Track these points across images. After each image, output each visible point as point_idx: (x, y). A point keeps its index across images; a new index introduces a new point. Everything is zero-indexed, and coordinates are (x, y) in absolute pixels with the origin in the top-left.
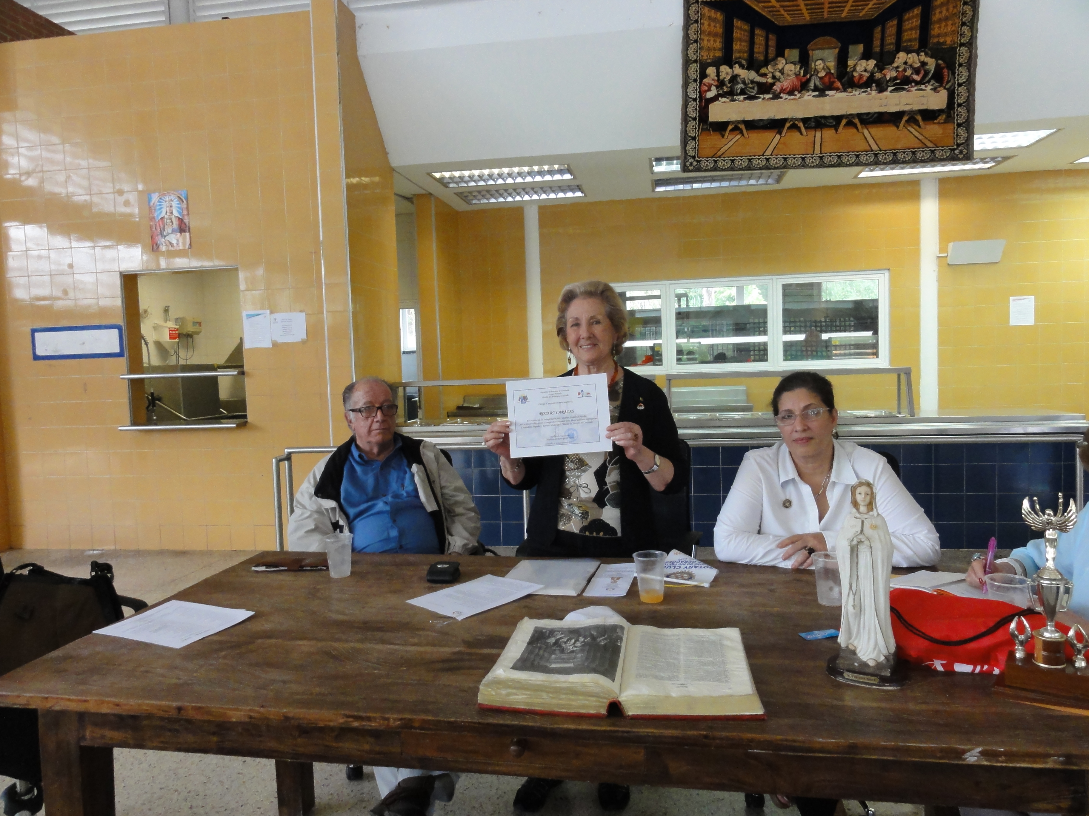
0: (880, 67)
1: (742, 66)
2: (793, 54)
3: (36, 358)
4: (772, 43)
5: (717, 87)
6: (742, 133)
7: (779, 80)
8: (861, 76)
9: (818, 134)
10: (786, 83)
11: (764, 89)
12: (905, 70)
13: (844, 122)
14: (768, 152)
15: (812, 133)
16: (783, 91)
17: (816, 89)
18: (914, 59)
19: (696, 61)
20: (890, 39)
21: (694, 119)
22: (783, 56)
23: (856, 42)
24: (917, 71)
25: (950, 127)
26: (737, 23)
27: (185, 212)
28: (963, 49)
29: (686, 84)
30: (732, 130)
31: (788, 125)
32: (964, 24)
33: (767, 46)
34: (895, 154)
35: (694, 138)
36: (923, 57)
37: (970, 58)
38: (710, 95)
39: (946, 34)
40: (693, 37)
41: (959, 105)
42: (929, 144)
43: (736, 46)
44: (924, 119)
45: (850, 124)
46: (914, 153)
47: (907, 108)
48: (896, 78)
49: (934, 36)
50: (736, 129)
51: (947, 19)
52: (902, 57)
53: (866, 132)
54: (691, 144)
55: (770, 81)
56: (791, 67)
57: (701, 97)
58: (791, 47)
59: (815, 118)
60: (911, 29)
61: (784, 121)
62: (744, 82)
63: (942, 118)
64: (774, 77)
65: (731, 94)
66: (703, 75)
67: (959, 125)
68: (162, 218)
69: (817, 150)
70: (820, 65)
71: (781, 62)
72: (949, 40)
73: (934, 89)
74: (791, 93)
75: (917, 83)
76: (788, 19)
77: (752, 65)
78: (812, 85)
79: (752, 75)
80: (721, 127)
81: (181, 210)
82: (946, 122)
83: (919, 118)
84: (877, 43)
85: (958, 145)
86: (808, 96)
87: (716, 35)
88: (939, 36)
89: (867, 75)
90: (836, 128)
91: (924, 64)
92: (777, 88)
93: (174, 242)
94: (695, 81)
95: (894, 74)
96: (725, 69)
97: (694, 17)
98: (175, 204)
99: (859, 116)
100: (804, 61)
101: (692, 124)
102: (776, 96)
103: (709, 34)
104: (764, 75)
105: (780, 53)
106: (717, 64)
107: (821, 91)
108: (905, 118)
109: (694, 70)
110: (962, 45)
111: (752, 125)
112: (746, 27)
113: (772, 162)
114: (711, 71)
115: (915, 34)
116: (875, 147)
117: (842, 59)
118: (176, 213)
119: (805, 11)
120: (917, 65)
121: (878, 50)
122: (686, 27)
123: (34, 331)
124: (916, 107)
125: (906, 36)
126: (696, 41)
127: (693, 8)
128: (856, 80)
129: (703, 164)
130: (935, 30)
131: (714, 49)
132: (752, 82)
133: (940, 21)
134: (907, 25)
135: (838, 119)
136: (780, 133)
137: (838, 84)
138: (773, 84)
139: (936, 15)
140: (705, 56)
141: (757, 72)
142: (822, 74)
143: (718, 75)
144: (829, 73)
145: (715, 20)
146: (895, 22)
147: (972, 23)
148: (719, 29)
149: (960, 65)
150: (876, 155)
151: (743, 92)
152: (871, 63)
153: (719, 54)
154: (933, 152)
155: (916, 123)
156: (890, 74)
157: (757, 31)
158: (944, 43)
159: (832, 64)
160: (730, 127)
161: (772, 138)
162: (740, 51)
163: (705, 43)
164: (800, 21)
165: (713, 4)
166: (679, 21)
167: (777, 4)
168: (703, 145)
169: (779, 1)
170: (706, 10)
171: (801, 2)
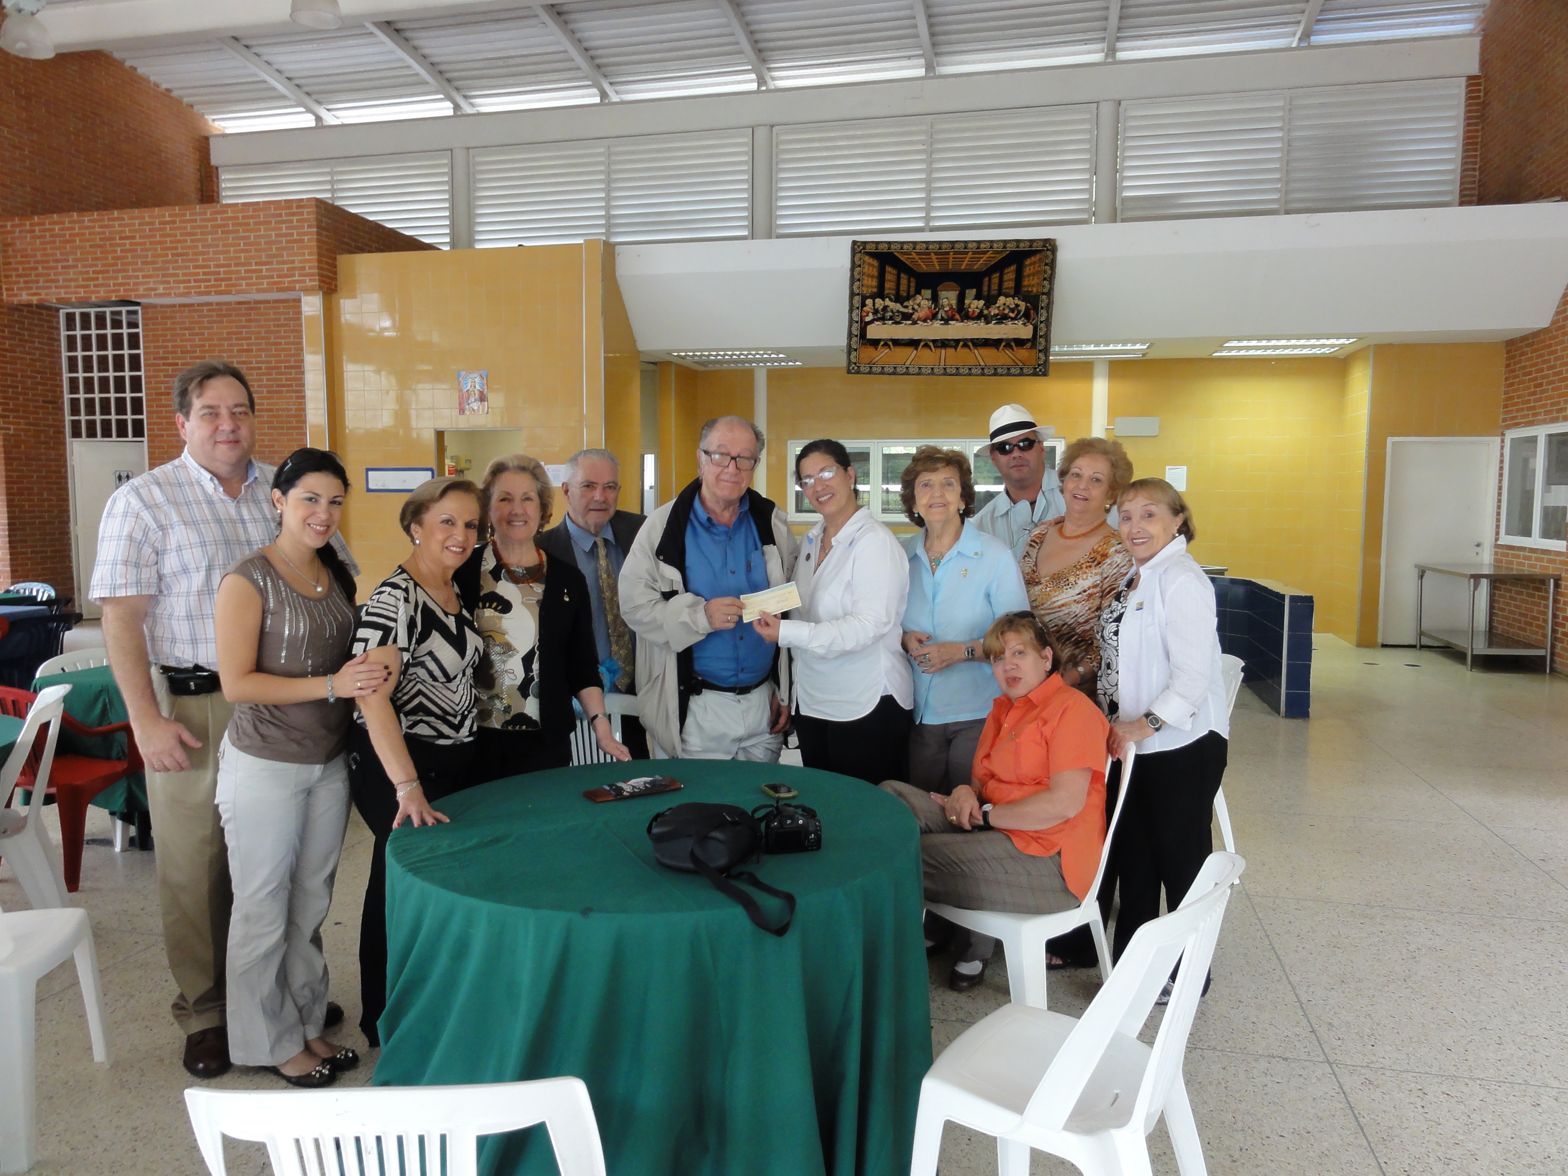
0: (987, 306)
1: (891, 300)
2: (927, 293)
3: (369, 490)
4: (913, 284)
5: (873, 314)
6: (889, 347)
7: (917, 311)
8: (974, 312)
9: (943, 351)
10: (922, 313)
11: (906, 317)
12: (1004, 309)
13: (961, 343)
14: (908, 363)
15: (938, 350)
16: (919, 319)
17: (942, 319)
18: (1010, 302)
19: (858, 294)
20: (995, 287)
21: (856, 336)
22: (920, 294)
23: (971, 287)
24: (1012, 310)
25: (1034, 352)
26: (888, 269)
27: (485, 387)
28: (1044, 297)
29: (851, 311)
30: (883, 345)
31: (922, 344)
32: (1045, 279)
33: (909, 286)
34: (995, 369)
35: (856, 350)
36: (1017, 301)
37: (1049, 304)
38: (868, 319)
39: (1033, 286)
40: (857, 277)
41: (1041, 337)
42: (1020, 364)
43: (887, 285)
44: (1017, 345)
45: (965, 345)
46: (1009, 369)
47: (1004, 337)
48: (997, 315)
49: (1025, 286)
50: (886, 345)
51: (1034, 274)
52: (1002, 300)
53: (976, 351)
54: (854, 354)
55: (911, 311)
56: (926, 302)
57: (861, 320)
58: (927, 288)
59: (941, 340)
60: (1009, 280)
61: (919, 341)
62: (892, 311)
63: (1029, 345)
64: (913, 309)
65: (883, 319)
66: (864, 305)
67: (1040, 351)
68: (468, 391)
69: (942, 363)
70: (945, 302)
71: (919, 298)
72: (1035, 290)
73: (1024, 324)
74: (925, 321)
75: (1013, 319)
76: (924, 268)
77: (899, 299)
78: (939, 316)
79: (898, 307)
80: (875, 343)
81: (482, 385)
82: (1031, 348)
83: (1013, 344)
84: (985, 288)
85: (1039, 365)
86: (937, 324)
87: (872, 277)
88: (1028, 286)
89: (978, 311)
90: (956, 348)
91: (1017, 306)
92: (915, 316)
93: (476, 408)
94: (858, 308)
95: (997, 312)
96: (878, 301)
97: (858, 263)
98: (478, 380)
99: (972, 340)
100: (935, 299)
101: (854, 339)
102: (915, 323)
103: (868, 276)
104: (906, 307)
105: (918, 292)
106: (873, 297)
107: (946, 321)
108: (1003, 344)
109: (857, 300)
110: (1043, 294)
111: (897, 343)
112: (895, 272)
113: (911, 370)
114: (869, 302)
115: (1011, 284)
116: (982, 363)
117: (961, 299)
118: (478, 387)
119: (936, 264)
120: (1013, 306)
121: (986, 293)
122: (852, 270)
123: (368, 470)
124: (1011, 337)
125: (1006, 285)
126: (859, 280)
127: (858, 256)
128: (970, 314)
129: (862, 369)
130: (1026, 282)
131: (872, 287)
132: (898, 311)
133: (1029, 276)
134: (1006, 277)
135: (957, 341)
136: (917, 349)
137: (958, 316)
138: (912, 314)
139: (1027, 271)
140: (866, 291)
141: (902, 304)
142: (947, 309)
143: (874, 305)
144: (951, 308)
145: (873, 266)
146: (998, 275)
147: (1051, 279)
148: (875, 272)
149: (1042, 308)
150: (983, 369)
151: (891, 318)
152: (982, 303)
153: (875, 290)
154: (1021, 369)
155: (1011, 347)
156: (994, 311)
157: (902, 275)
158: (1032, 291)
159: (954, 302)
160: (882, 343)
161: (910, 354)
162: (890, 289)
163: (865, 282)
164: (931, 270)
165: (871, 255)
166: (848, 264)
167: (917, 257)
168: (862, 355)
169: (918, 254)
170: (867, 258)
171: (934, 257)
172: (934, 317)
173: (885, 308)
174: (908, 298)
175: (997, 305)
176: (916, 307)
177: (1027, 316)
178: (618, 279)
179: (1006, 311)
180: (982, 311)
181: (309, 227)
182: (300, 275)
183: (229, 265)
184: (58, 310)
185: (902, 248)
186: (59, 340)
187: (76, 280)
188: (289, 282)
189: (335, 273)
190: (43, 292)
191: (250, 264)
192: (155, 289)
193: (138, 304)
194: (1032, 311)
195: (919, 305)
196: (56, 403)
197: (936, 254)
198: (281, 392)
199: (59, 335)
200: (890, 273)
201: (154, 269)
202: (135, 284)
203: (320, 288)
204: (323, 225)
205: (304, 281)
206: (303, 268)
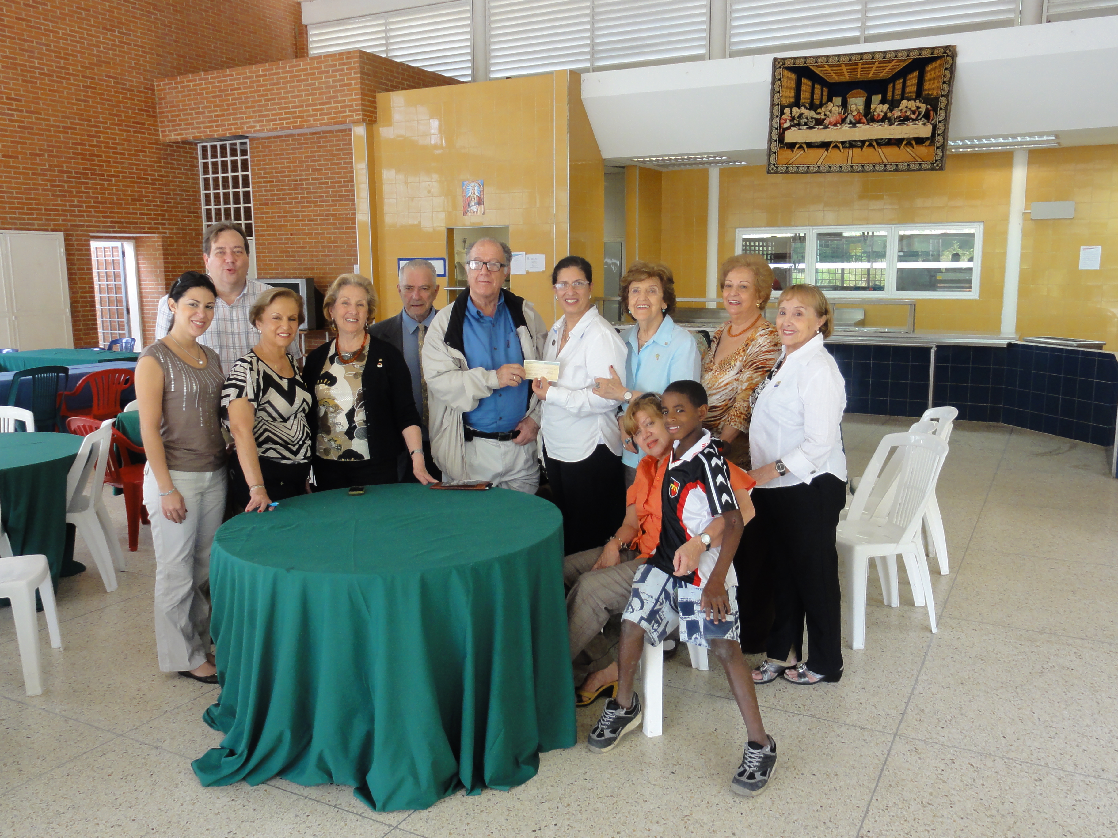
0: (891, 110)
1: (806, 108)
2: (838, 100)
4: (825, 93)
5: (790, 121)
6: (804, 149)
7: (828, 117)
8: (879, 115)
9: (851, 151)
10: (832, 119)
11: (819, 122)
12: (906, 112)
13: (867, 143)
14: (820, 163)
15: (847, 150)
16: (830, 123)
17: (851, 123)
18: (912, 105)
19: (778, 104)
20: (898, 92)
22: (831, 101)
23: (877, 93)
24: (914, 112)
25: (932, 149)
26: (804, 81)
27: (481, 192)
28: (943, 99)
29: (771, 119)
30: (798, 148)
31: (832, 145)
32: (944, 82)
33: (822, 95)
34: (897, 165)
35: (775, 153)
36: (918, 103)
37: (947, 104)
38: (786, 126)
39: (933, 89)
40: (777, 89)
41: (939, 135)
42: (919, 160)
43: (803, 95)
44: (917, 143)
45: (871, 145)
46: (908, 165)
47: (906, 136)
48: (900, 117)
49: (926, 90)
50: (801, 147)
51: (934, 79)
52: (904, 103)
53: (880, 150)
54: (773, 156)
55: (823, 117)
56: (837, 108)
57: (780, 127)
58: (837, 96)
59: (849, 141)
60: (912, 85)
61: (830, 143)
62: (807, 118)
63: (927, 143)
64: (825, 115)
65: (799, 125)
67: (938, 148)
68: (470, 196)
69: (850, 162)
70: (854, 107)
71: (830, 105)
72: (935, 93)
73: (924, 124)
74: (835, 125)
75: (913, 120)
76: (835, 78)
77: (813, 107)
78: (848, 120)
79: (812, 114)
80: (792, 146)
81: (479, 191)
82: (930, 145)
83: (913, 142)
84: (890, 94)
85: (936, 161)
86: (846, 127)
87: (791, 88)
88: (929, 90)
89: (883, 114)
90: (862, 147)
91: (918, 108)
92: (827, 122)
93: (475, 210)
95: (899, 114)
96: (795, 109)
97: (778, 77)
98: (476, 188)
99: (876, 140)
100: (844, 105)
101: (774, 144)
102: (826, 127)
103: (787, 87)
104: (820, 113)
105: (830, 100)
106: (790, 106)
107: (854, 125)
108: (905, 142)
109: (777, 110)
110: (943, 96)
111: (810, 145)
112: (810, 83)
113: (822, 169)
114: (787, 110)
115: (914, 89)
116: (885, 161)
117: (868, 104)
118: (477, 194)
119: (846, 74)
120: (914, 108)
121: (890, 98)
122: (773, 83)
124: (912, 136)
125: (908, 90)
126: (779, 92)
127: (778, 71)
128: (876, 117)
129: (780, 169)
130: (927, 86)
131: (790, 97)
132: (812, 118)
133: (930, 80)
134: (909, 83)
135: (863, 142)
136: (827, 150)
137: (864, 120)
138: (825, 119)
139: (928, 76)
140: (785, 101)
141: (815, 111)
142: (855, 113)
143: (791, 113)
144: (859, 113)
145: (791, 79)
146: (901, 81)
147: (950, 82)
148: (793, 85)
149: (941, 109)
150: (885, 166)
152: (886, 106)
153: (792, 100)
154: (920, 164)
155: (911, 145)
156: (897, 113)
157: (816, 86)
158: (932, 95)
159: (861, 108)
160: (797, 146)
161: (822, 153)
162: (805, 99)
163: (784, 93)
164: (843, 80)
165: (790, 69)
166: (769, 79)
167: (829, 69)
168: (780, 157)
169: (830, 66)
170: (786, 73)
171: (844, 67)
172: (843, 121)
173: (800, 116)
174: (821, 105)
175: (900, 108)
176: (828, 113)
177: (927, 116)
178: (583, 101)
179: (908, 113)
180: (886, 114)
181: (355, 73)
182: (350, 111)
183: (302, 106)
184: (196, 144)
185: (816, 62)
186: (198, 167)
187: (204, 122)
188: (342, 117)
189: (375, 108)
190: (184, 132)
191: (316, 105)
192: (254, 127)
193: (246, 137)
194: (932, 112)
195: (830, 111)
196: (197, 213)
197: (846, 65)
198: (341, 200)
199: (198, 162)
200: (806, 84)
201: (254, 112)
202: (242, 123)
203: (364, 120)
204: (366, 71)
205: (352, 116)
206: (351, 106)
